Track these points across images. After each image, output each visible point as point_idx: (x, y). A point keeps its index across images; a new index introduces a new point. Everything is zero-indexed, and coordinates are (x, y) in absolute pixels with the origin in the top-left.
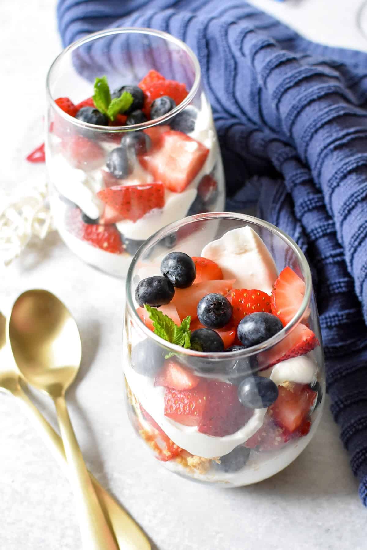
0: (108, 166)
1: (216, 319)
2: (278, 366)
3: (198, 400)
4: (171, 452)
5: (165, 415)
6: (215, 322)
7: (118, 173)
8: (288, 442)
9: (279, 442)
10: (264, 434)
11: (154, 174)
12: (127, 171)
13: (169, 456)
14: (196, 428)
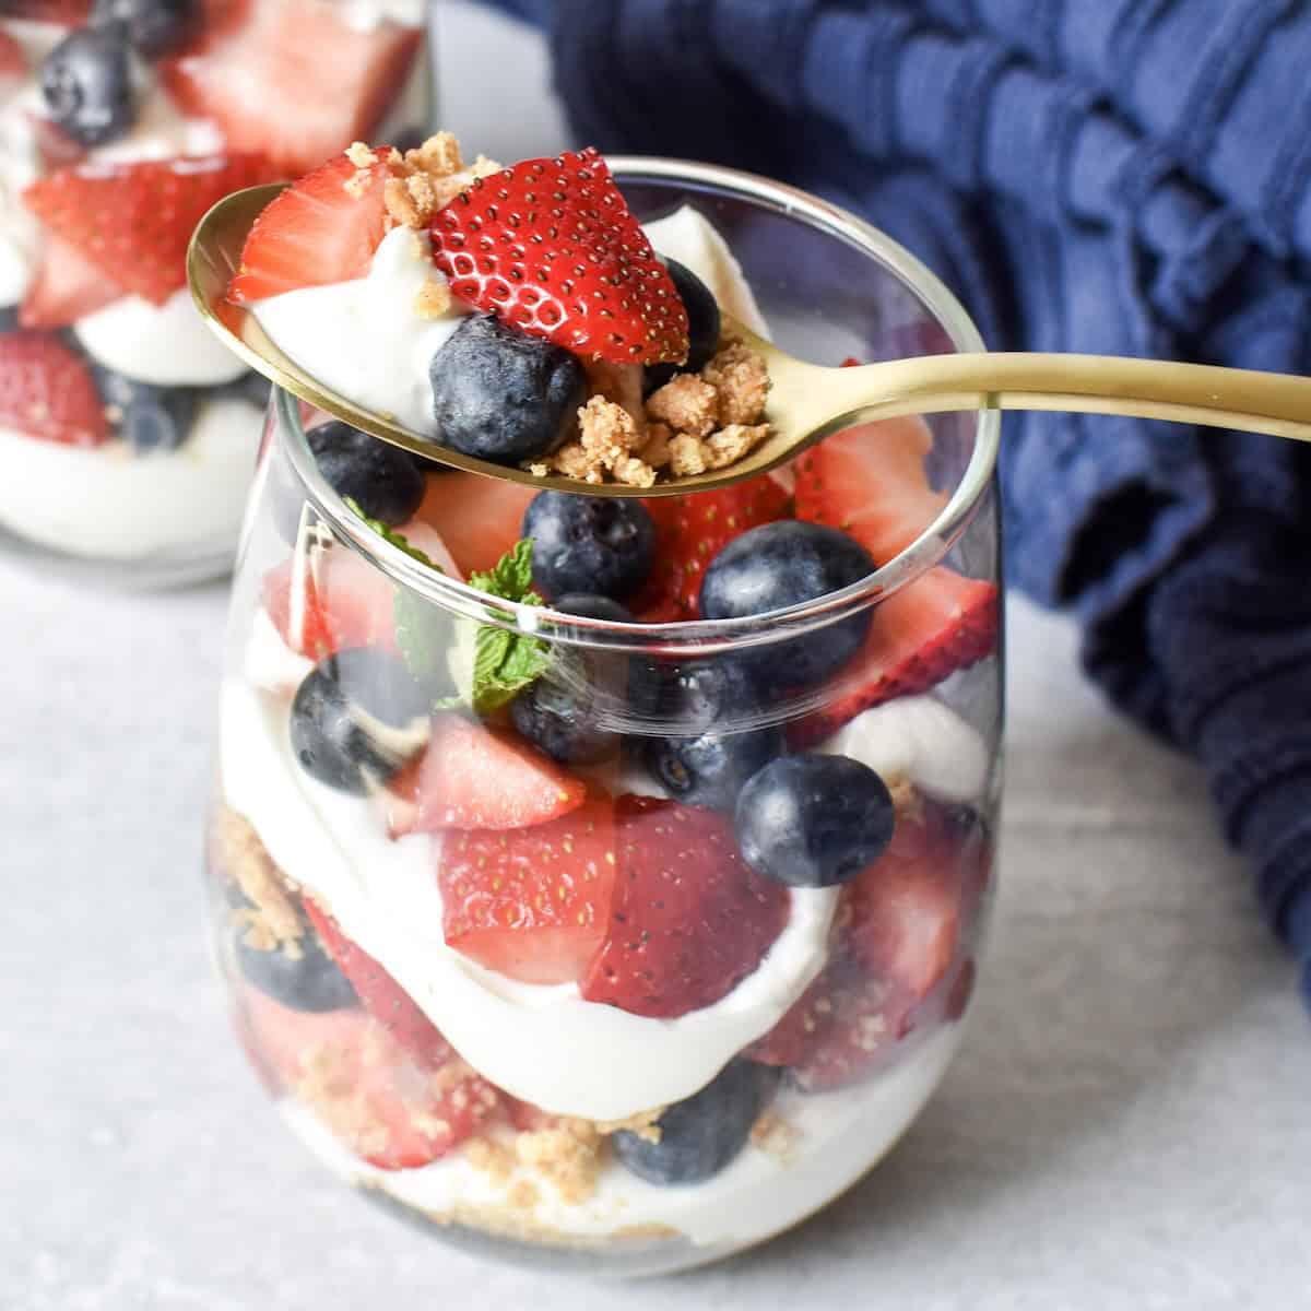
0: (52, 95)
1: (606, 563)
2: (863, 723)
3: (583, 867)
4: (450, 1120)
5: (451, 941)
6: (599, 575)
7: (94, 115)
8: (910, 1037)
9: (878, 1037)
10: (823, 1006)
11: (224, 123)
12: (125, 113)
13: (441, 1136)
14: (572, 989)
